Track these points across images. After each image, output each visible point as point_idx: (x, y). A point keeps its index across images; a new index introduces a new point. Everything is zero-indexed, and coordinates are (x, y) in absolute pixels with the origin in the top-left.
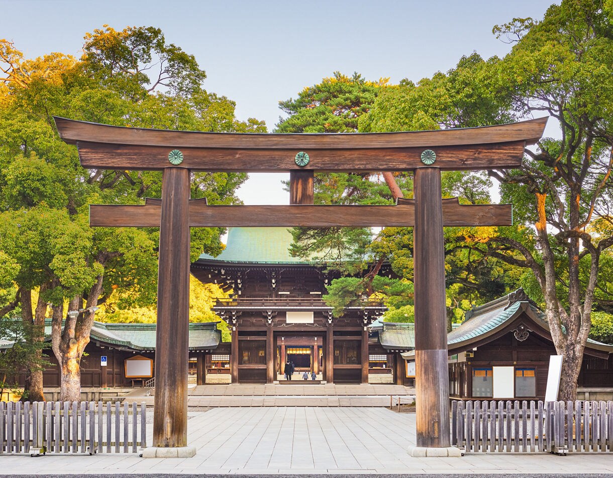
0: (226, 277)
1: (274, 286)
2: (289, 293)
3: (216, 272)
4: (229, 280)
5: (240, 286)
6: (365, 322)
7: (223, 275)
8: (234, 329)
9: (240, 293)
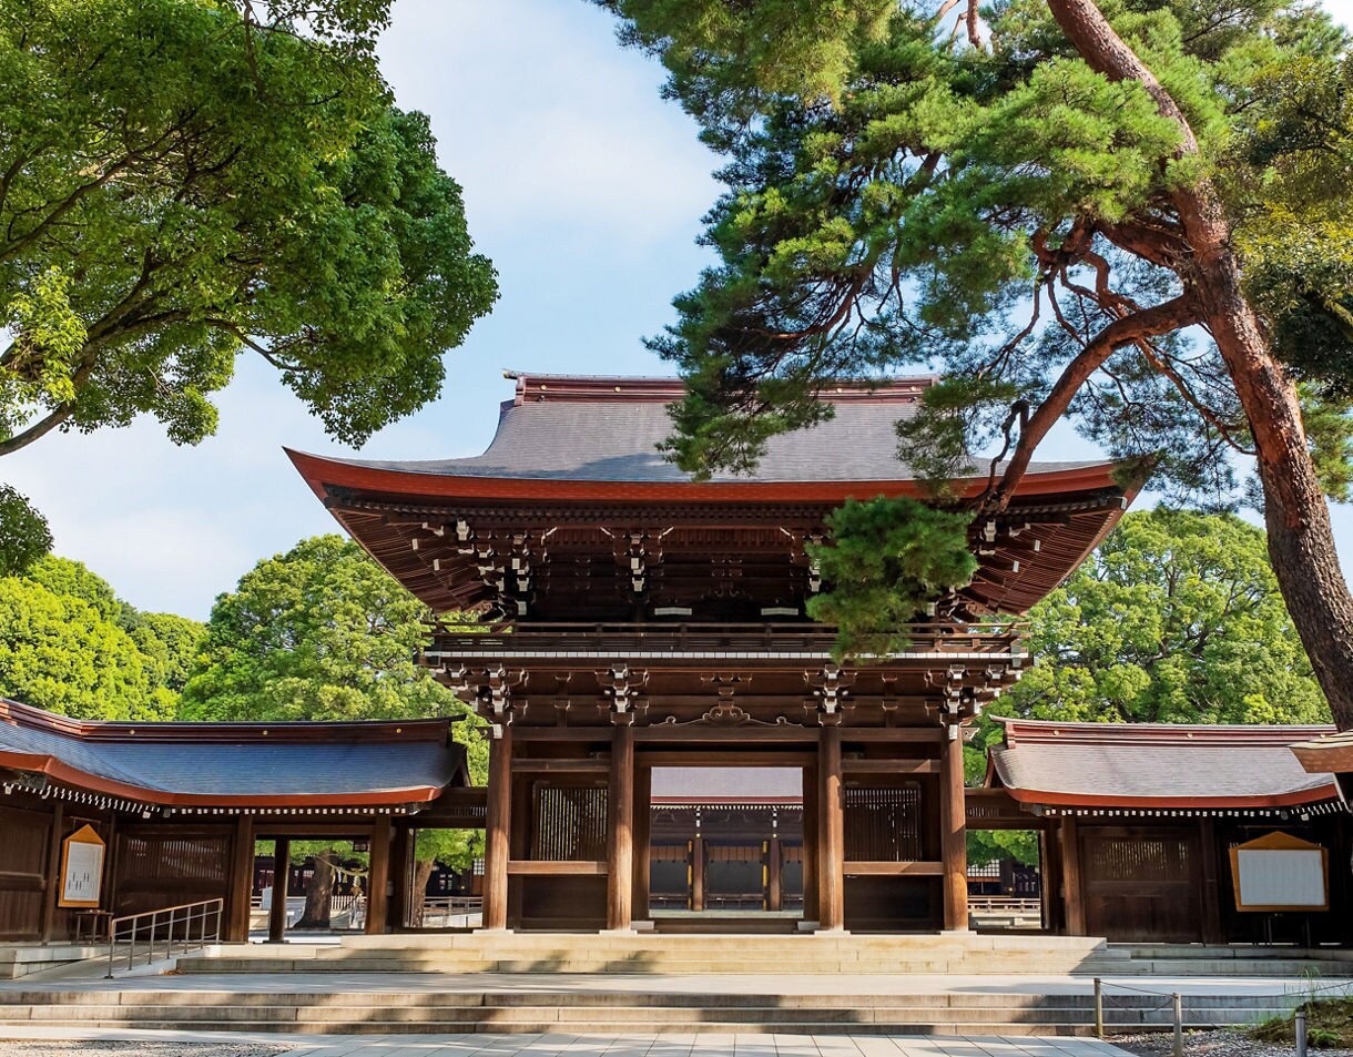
0: (476, 554)
1: (638, 586)
2: (689, 612)
3: (440, 533)
4: (485, 562)
5: (523, 586)
6: (954, 708)
7: (465, 545)
8: (498, 731)
9: (522, 607)
